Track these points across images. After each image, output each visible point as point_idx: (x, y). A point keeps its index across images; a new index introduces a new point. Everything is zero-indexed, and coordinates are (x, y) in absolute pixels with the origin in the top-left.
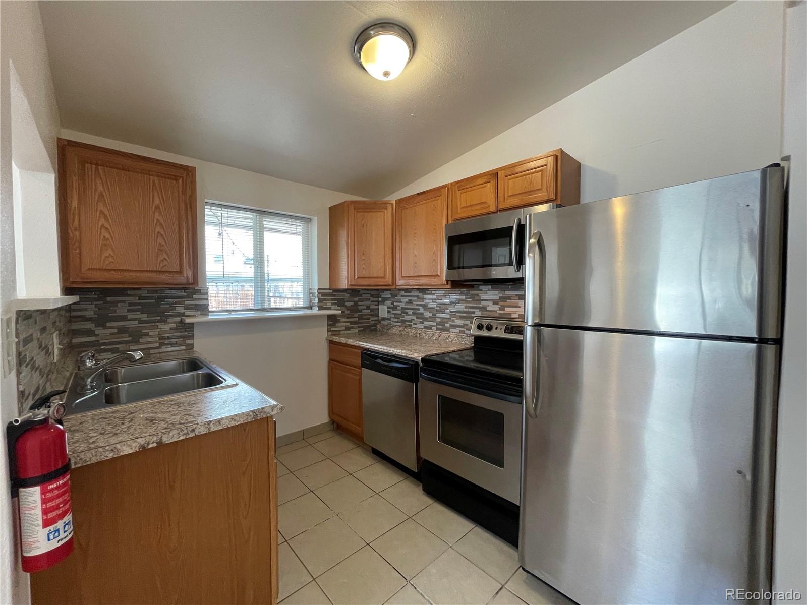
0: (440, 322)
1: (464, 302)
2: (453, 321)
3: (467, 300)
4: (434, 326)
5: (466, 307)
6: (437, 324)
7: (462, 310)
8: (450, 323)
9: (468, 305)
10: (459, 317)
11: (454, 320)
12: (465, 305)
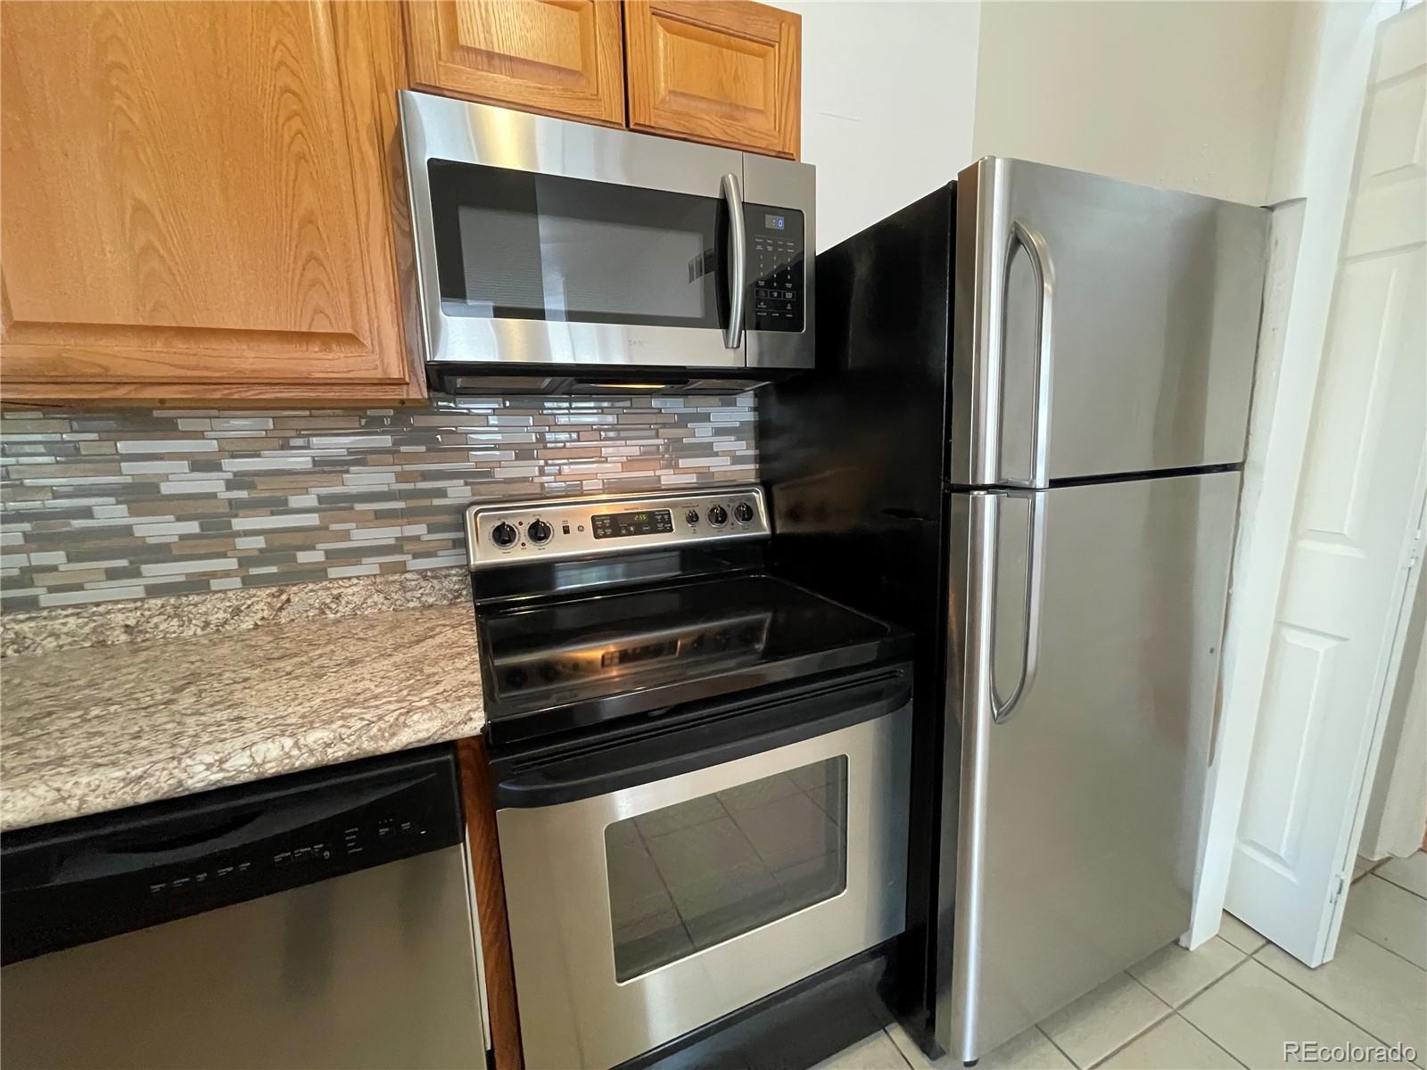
0: (261, 550)
1: (389, 458)
2: (346, 535)
3: (403, 449)
4: (227, 574)
5: (401, 477)
6: (245, 562)
7: (385, 488)
8: (319, 546)
9: (408, 468)
10: (372, 516)
11: (348, 531)
12: (398, 468)
